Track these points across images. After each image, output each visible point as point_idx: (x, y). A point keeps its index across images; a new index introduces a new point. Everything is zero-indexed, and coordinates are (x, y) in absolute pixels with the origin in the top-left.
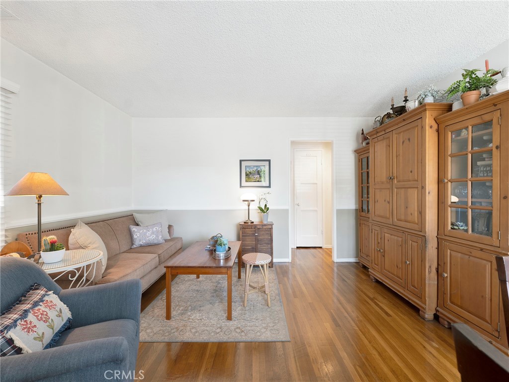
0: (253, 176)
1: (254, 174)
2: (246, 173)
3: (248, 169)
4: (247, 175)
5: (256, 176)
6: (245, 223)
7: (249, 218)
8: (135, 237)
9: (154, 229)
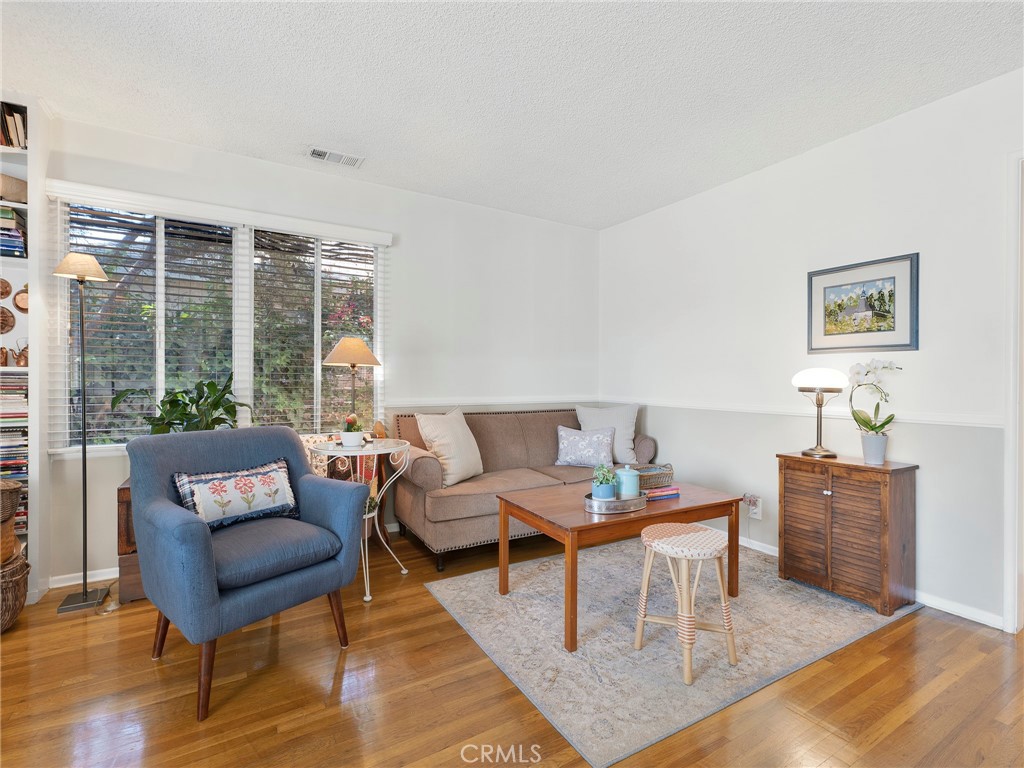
0: (849, 315)
1: (853, 309)
2: (826, 309)
3: (832, 296)
4: (829, 313)
5: (861, 315)
6: (804, 454)
7: (819, 442)
8: (561, 446)
9: (595, 438)
